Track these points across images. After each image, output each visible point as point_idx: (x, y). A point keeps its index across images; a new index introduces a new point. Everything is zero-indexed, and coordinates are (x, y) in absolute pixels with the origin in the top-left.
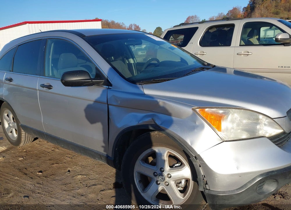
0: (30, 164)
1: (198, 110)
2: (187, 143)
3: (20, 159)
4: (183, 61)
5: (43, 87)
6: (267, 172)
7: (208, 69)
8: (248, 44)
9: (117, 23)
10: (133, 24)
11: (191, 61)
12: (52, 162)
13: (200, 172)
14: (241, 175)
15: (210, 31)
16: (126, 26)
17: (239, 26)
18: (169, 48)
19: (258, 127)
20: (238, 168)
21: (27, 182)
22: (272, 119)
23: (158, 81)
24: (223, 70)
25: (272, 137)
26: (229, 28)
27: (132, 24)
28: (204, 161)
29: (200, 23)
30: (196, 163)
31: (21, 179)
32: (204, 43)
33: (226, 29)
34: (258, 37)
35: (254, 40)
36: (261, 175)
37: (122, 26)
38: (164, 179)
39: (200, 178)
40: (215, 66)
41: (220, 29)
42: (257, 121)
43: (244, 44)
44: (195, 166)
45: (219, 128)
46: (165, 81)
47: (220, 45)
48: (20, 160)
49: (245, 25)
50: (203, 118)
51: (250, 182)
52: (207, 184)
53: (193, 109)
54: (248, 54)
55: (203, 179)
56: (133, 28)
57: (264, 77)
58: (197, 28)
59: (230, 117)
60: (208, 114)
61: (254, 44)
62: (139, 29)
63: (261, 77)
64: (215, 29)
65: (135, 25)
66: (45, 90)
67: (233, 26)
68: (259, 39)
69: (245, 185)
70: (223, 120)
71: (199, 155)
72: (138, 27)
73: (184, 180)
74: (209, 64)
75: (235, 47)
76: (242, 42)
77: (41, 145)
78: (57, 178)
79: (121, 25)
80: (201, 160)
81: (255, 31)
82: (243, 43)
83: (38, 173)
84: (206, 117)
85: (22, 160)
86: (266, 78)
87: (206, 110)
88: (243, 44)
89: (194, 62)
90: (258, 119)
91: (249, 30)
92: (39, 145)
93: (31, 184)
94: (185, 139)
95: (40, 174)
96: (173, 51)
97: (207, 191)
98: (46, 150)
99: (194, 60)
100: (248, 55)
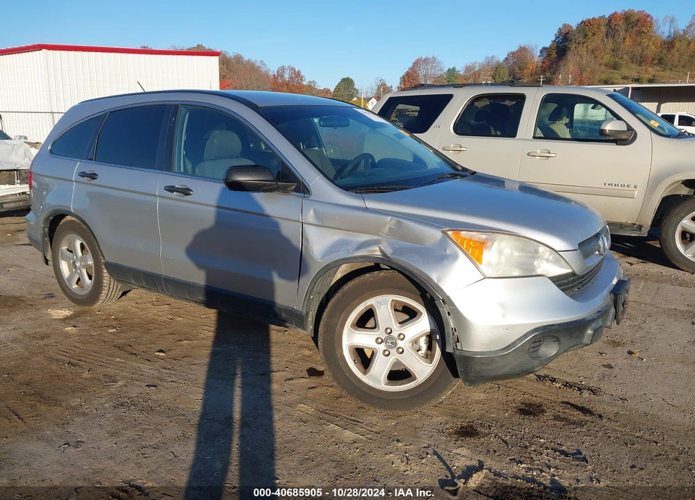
0: (134, 339)
1: (450, 233)
2: (432, 280)
3: (110, 331)
4: (418, 160)
5: (172, 191)
6: (545, 326)
7: (463, 176)
8: (550, 135)
9: (249, 61)
10: (287, 66)
11: (433, 163)
12: (177, 337)
13: (448, 323)
14: (507, 328)
15: (476, 104)
16: (269, 70)
17: (534, 98)
18: (394, 135)
19: (536, 263)
20: (504, 316)
21: (143, 365)
22: (557, 252)
23: (385, 189)
24: (498, 182)
25: (555, 277)
26: (515, 102)
27: (284, 67)
28: (455, 306)
29: (456, 86)
30: (444, 310)
31: (128, 362)
32: (463, 127)
33: (508, 103)
34: (568, 120)
35: (560, 128)
36: (536, 330)
37: (261, 67)
38: (396, 344)
39: (448, 331)
40: (475, 172)
41: (496, 102)
42: (535, 255)
43: (542, 136)
44: (442, 314)
45: (479, 259)
46: (396, 190)
47: (493, 132)
48: (111, 333)
49: (545, 99)
50: (456, 244)
51: (520, 339)
52: (458, 342)
53: (443, 232)
54: (548, 155)
55: (454, 334)
56: (287, 76)
57: (572, 201)
58: (450, 97)
59: (495, 245)
60: (465, 239)
61: (561, 137)
62: (301, 80)
63: (568, 201)
64: (486, 102)
65: (293, 69)
66: (176, 197)
67: (521, 98)
68: (570, 125)
69: (514, 344)
70: (486, 248)
71: (448, 296)
72: (298, 74)
73: (424, 338)
74: (464, 169)
75: (524, 140)
76: (538, 130)
77: (142, 310)
78: (197, 362)
79: (258, 67)
80: (452, 304)
81: (565, 110)
82: (539, 133)
83: (157, 354)
84: (462, 243)
85: (115, 332)
86: (575, 202)
87: (463, 233)
88: (539, 135)
89: (438, 163)
90: (536, 251)
91: (553, 106)
92: (138, 310)
93: (150, 369)
94: (429, 275)
95: (162, 354)
96: (402, 141)
97: (458, 352)
98: (155, 317)
99: (438, 160)
100: (549, 157)
